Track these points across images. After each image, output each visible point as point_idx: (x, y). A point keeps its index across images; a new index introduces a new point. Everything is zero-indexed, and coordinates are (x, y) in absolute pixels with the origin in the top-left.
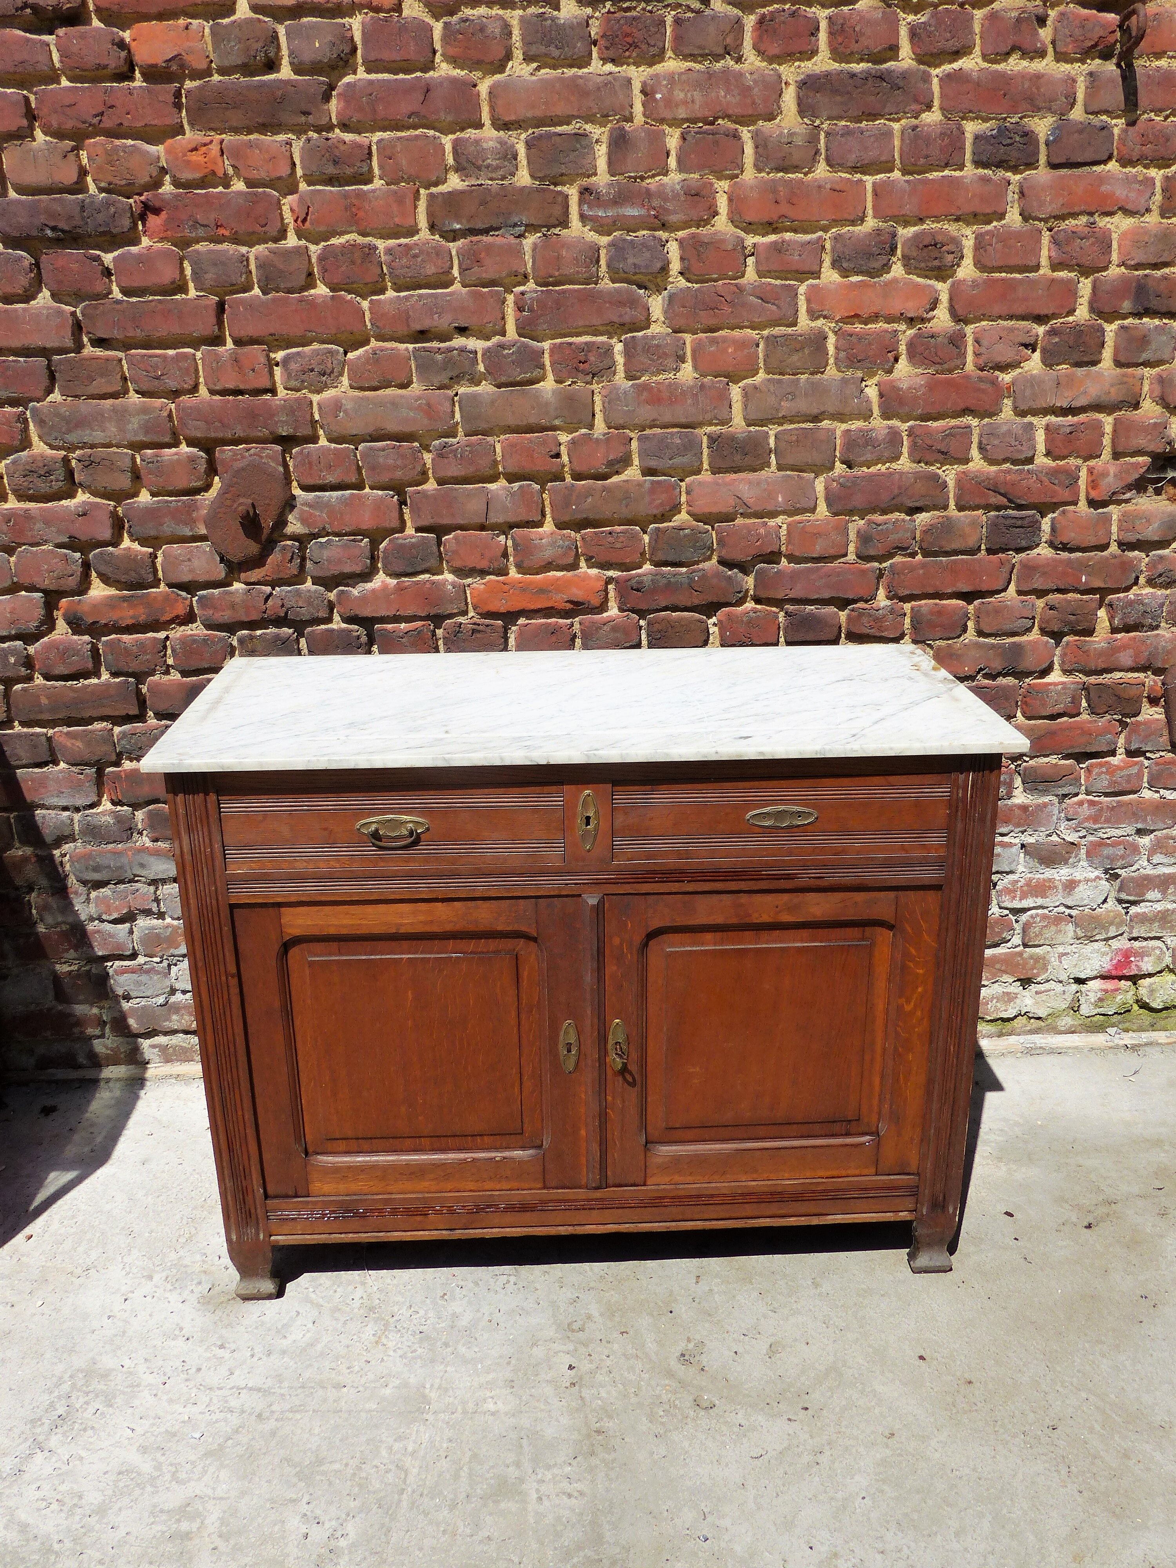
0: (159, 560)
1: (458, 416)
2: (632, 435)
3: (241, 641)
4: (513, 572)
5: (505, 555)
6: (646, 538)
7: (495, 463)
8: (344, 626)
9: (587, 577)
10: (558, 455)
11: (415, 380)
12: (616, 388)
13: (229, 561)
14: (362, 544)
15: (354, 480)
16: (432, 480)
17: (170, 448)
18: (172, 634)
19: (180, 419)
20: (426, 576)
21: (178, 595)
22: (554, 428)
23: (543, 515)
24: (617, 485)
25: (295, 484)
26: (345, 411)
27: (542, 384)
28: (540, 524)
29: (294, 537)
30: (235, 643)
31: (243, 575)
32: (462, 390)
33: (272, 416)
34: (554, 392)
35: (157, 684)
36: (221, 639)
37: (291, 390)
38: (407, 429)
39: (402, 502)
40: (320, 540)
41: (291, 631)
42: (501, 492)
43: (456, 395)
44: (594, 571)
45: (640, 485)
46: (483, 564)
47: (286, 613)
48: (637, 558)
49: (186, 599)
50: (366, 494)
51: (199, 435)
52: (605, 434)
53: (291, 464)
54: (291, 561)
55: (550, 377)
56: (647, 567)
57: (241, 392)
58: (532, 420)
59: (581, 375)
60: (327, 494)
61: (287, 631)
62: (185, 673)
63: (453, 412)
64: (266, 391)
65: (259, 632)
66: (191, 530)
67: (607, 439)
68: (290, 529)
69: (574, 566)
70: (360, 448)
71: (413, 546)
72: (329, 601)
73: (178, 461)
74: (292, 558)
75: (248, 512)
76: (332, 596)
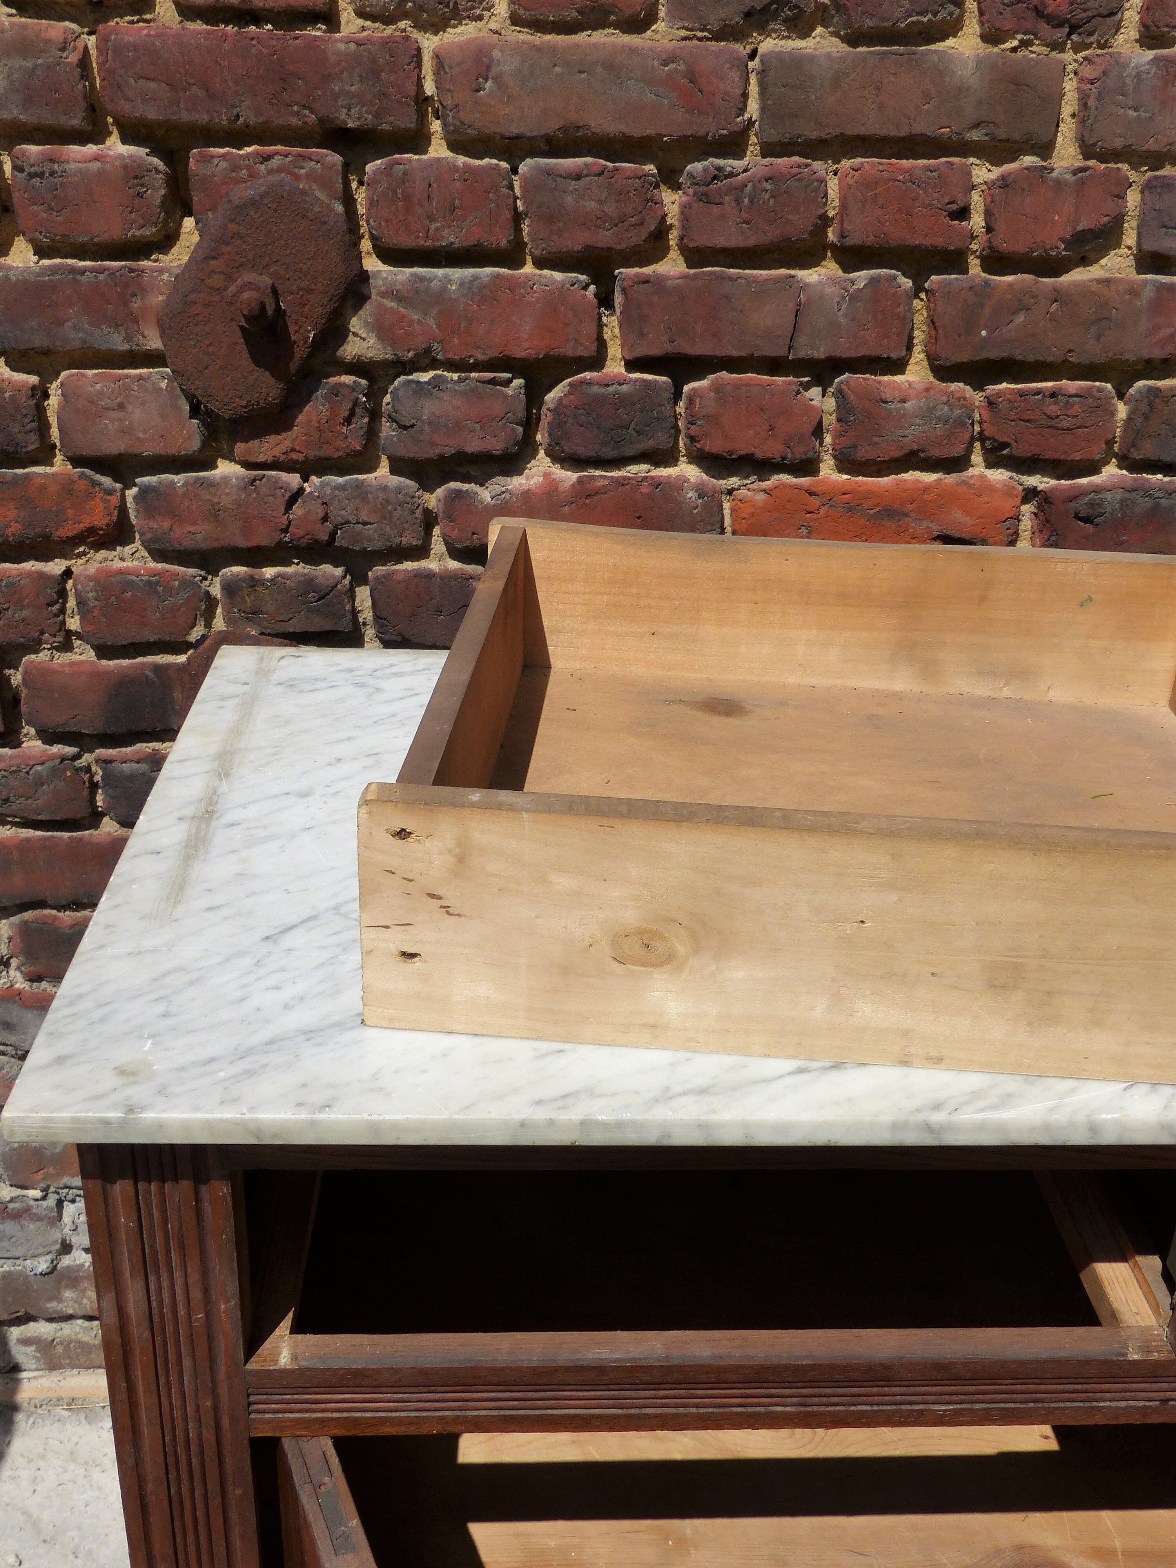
0: (53, 402)
1: (753, 108)
2: (1133, 176)
3: (230, 588)
4: (828, 470)
5: (818, 431)
6: (1122, 410)
7: (825, 221)
8: (454, 565)
9: (986, 487)
10: (963, 213)
11: (662, 12)
12: (1118, 62)
13: (209, 413)
14: (509, 391)
15: (504, 243)
16: (674, 254)
17: (83, 142)
18: (78, 566)
19: (108, 74)
20: (641, 469)
21: (94, 483)
22: (964, 149)
23: (910, 347)
24: (1083, 291)
25: (366, 245)
26: (497, 79)
27: (951, 42)
28: (898, 366)
29: (358, 367)
30: (216, 590)
31: (240, 448)
32: (768, 45)
33: (328, 78)
34: (980, 62)
35: (45, 672)
36: (187, 583)
37: (373, 18)
38: (637, 129)
39: (605, 301)
40: (415, 376)
41: (339, 571)
42: (828, 290)
43: (753, 55)
44: (999, 475)
45: (1134, 291)
46: (772, 449)
47: (333, 534)
48: (1096, 451)
49: (110, 492)
50: (528, 278)
51: (152, 114)
52: (1076, 172)
53: (361, 196)
54: (348, 421)
55: (972, 27)
56: (1111, 472)
57: (255, 17)
58: (921, 127)
59: (1044, 28)
60: (440, 272)
61: (330, 571)
62: (104, 651)
63: (745, 95)
64: (312, 17)
65: (269, 572)
66: (128, 339)
67: (1082, 183)
68: (351, 349)
69: (959, 464)
70: (523, 168)
71: (622, 401)
72: (427, 512)
73: (101, 175)
74: (352, 414)
75: (263, 306)
76: (433, 500)
